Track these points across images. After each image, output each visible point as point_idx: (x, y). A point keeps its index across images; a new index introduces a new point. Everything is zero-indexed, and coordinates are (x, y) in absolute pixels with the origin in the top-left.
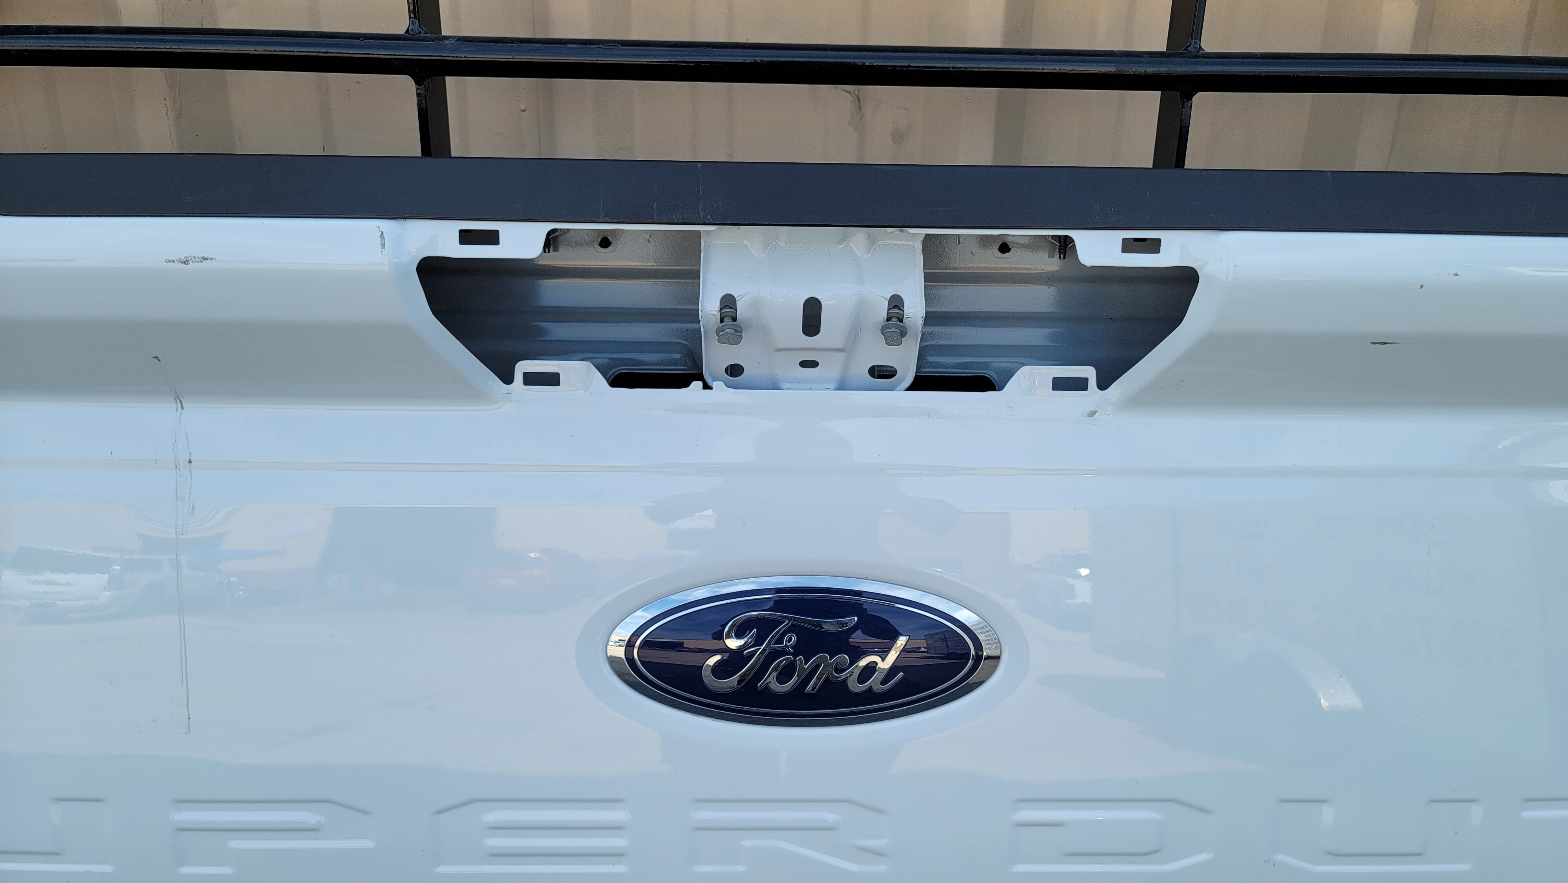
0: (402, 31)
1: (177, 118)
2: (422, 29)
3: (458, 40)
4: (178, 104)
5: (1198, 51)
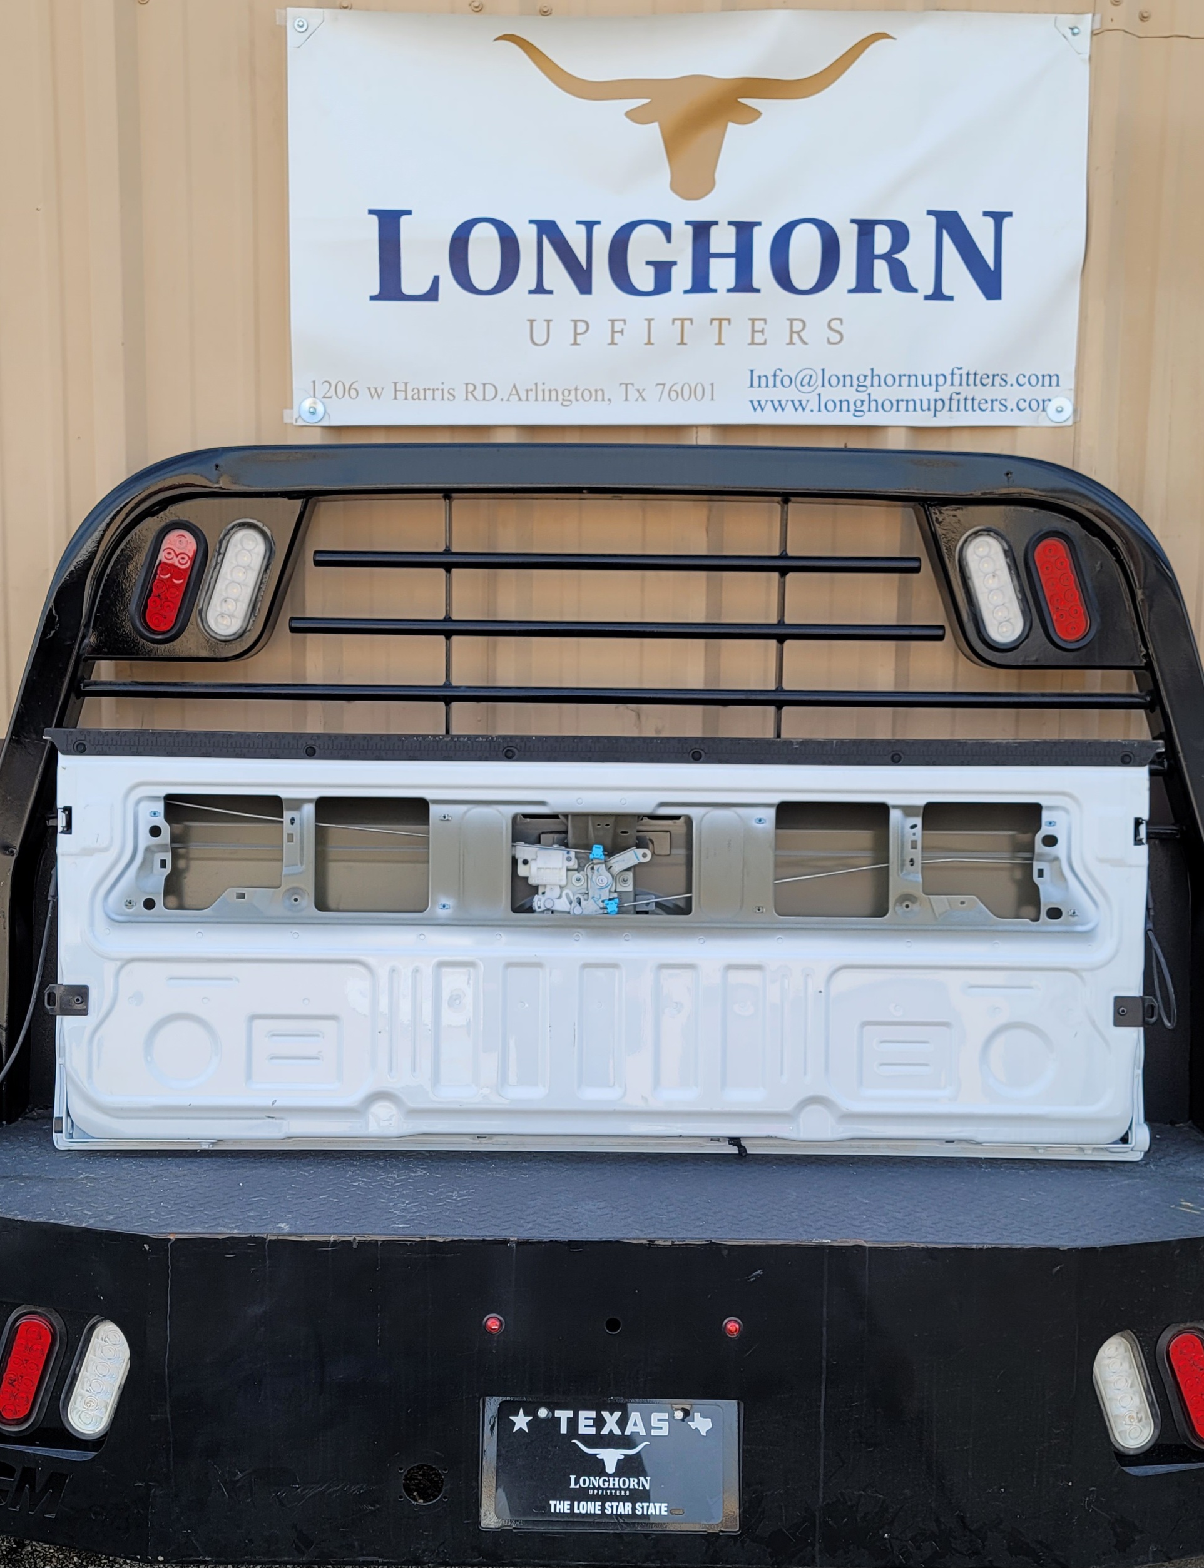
2: (449, 683)
3: (463, 688)
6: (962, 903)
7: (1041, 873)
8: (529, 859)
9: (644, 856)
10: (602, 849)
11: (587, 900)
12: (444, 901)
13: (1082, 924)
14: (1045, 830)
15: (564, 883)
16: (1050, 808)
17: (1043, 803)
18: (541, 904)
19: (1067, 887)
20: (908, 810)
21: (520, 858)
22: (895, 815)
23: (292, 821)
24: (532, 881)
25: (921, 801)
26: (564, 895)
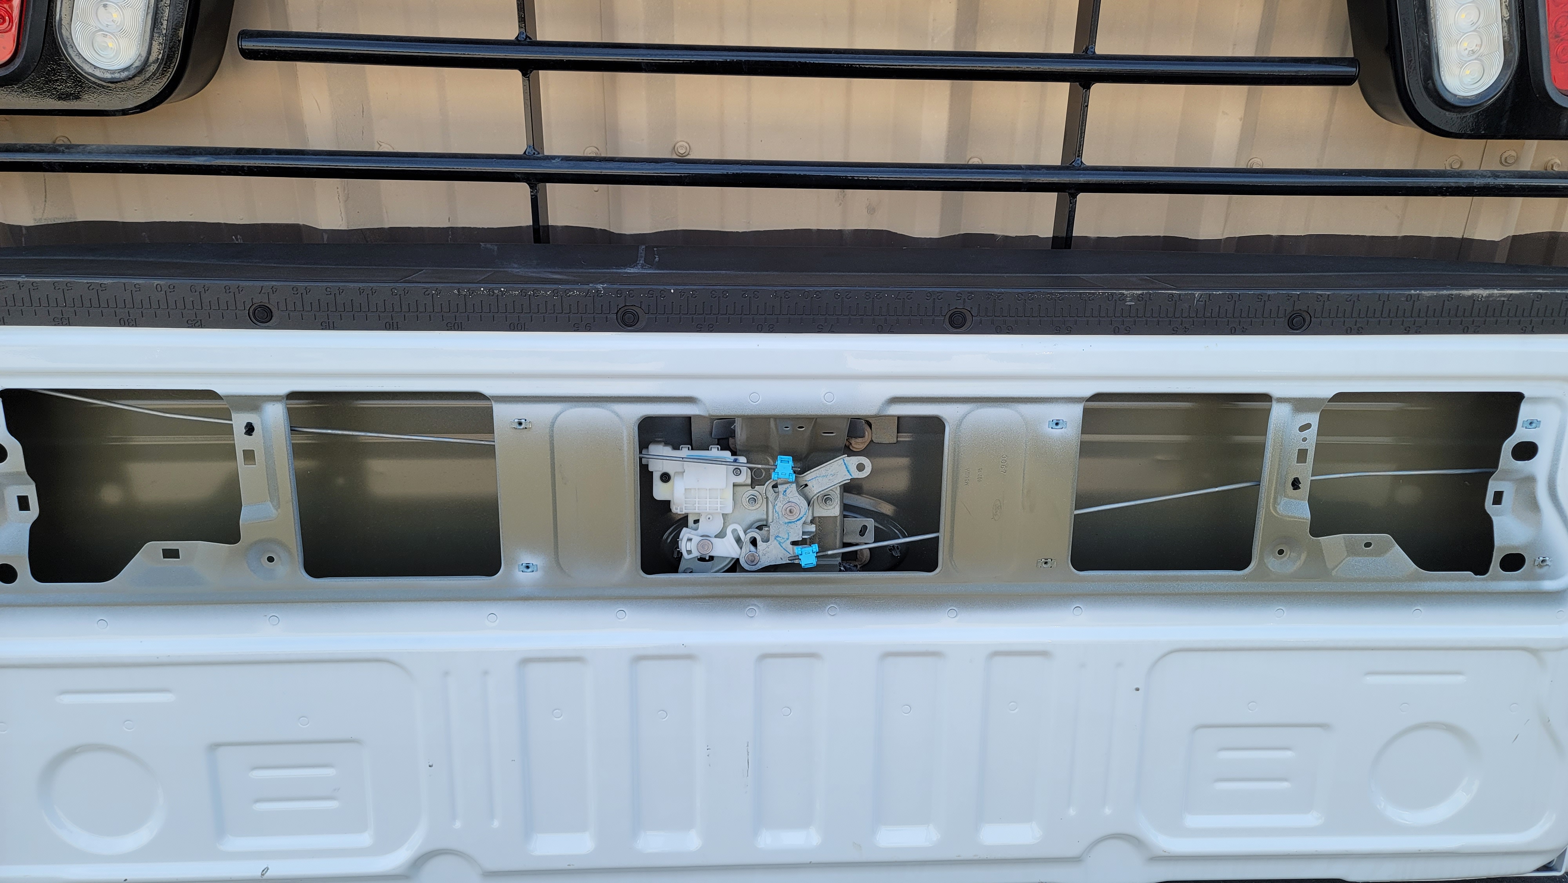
0: (520, 152)
1: (346, 201)
2: (536, 151)
3: (562, 160)
4: (347, 191)
5: (1080, 166)
6: (1368, 545)
7: (1498, 498)
8: (671, 473)
9: (860, 467)
10: (791, 464)
11: (766, 540)
12: (526, 559)
13: (1553, 577)
14: (1521, 434)
15: (729, 510)
16: (1536, 400)
17: (1526, 394)
18: (692, 546)
19: (1539, 524)
20: (1301, 405)
21: (657, 467)
22: (1279, 413)
23: (250, 429)
24: (678, 509)
25: (1328, 391)
26: (729, 531)
